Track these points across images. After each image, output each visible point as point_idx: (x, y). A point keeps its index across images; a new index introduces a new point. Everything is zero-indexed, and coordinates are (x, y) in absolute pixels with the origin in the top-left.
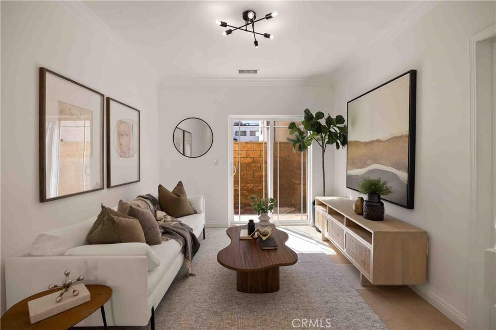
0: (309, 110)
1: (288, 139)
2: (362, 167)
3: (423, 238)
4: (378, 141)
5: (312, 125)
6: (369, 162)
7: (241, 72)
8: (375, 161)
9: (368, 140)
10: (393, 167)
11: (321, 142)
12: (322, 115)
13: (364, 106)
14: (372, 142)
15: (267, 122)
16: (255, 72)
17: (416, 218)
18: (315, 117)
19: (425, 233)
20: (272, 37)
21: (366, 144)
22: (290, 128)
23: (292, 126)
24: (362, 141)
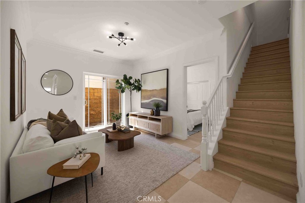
0: (126, 75)
1: (116, 87)
2: (149, 99)
3: (171, 119)
4: (155, 90)
5: (127, 82)
6: (152, 97)
7: (95, 50)
8: (154, 97)
9: (151, 90)
10: (161, 98)
11: (130, 89)
12: (131, 78)
13: (150, 77)
14: (153, 90)
15: (103, 78)
16: (102, 52)
17: (169, 114)
18: (128, 78)
19: (172, 117)
20: (127, 45)
21: (150, 91)
22: (116, 82)
23: (118, 81)
24: (148, 90)
